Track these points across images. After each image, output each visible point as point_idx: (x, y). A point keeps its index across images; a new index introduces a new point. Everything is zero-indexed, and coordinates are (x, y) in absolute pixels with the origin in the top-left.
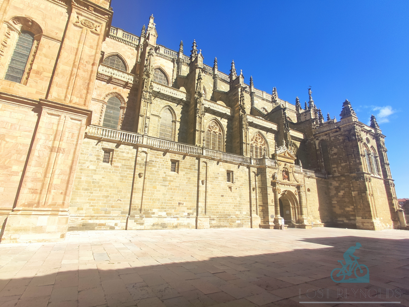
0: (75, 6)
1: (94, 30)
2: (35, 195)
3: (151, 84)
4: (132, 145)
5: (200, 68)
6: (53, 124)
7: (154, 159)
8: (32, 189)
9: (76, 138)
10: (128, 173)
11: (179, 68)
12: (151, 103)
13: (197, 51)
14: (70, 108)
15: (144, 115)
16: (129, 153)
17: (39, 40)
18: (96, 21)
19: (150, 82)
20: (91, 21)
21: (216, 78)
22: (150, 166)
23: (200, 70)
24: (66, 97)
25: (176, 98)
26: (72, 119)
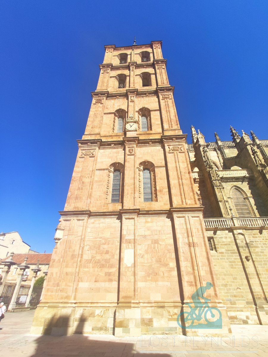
0: (166, 142)
1: (180, 151)
2: (192, 287)
3: (216, 173)
4: (227, 229)
5: (250, 144)
6: (183, 224)
7: (252, 239)
8: (189, 282)
9: (201, 232)
10: (234, 257)
11: (222, 153)
12: (223, 188)
13: (237, 133)
14: (189, 209)
15: (222, 200)
16: (227, 237)
17: (154, 171)
18: (179, 145)
19: (215, 172)
20: (176, 146)
21: (261, 147)
22: (252, 247)
23: (251, 145)
24: (182, 202)
25: (239, 177)
26: (192, 217)
